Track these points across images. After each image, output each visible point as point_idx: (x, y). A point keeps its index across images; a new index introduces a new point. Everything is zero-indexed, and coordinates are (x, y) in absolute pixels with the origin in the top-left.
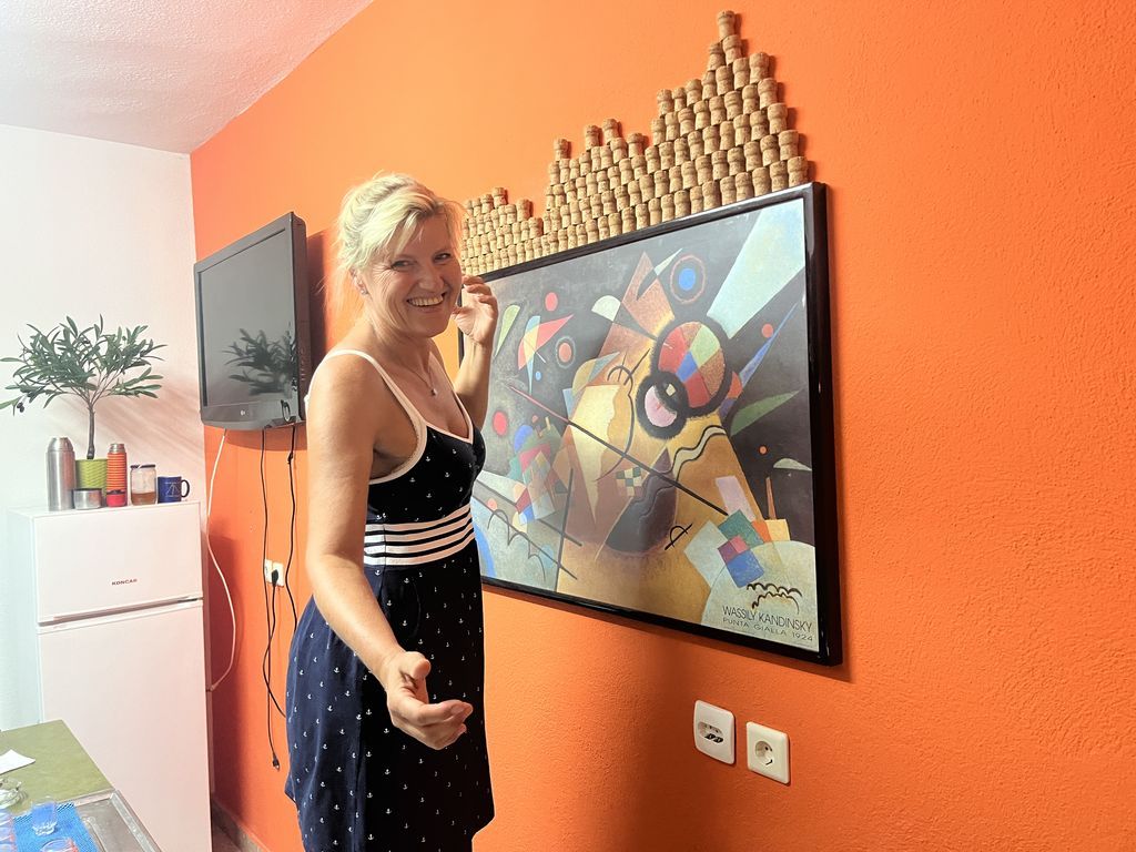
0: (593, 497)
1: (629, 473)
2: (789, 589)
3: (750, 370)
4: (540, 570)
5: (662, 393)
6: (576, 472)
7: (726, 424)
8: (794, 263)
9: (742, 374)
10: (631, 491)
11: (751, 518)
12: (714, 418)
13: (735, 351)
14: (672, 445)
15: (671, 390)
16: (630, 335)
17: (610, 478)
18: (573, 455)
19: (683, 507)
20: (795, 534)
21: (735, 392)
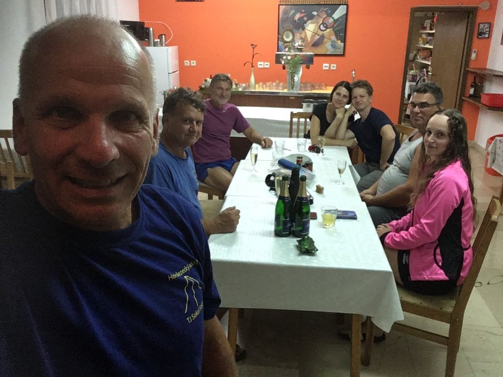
0: (309, 40)
1: (317, 36)
2: (339, 48)
3: (337, 24)
5: (323, 26)
6: (306, 36)
7: (333, 29)
8: (345, 12)
10: (317, 39)
11: (336, 41)
12: (332, 29)
13: (335, 21)
14: (325, 32)
15: (325, 25)
16: (318, 18)
17: (313, 37)
18: (306, 33)
19: (325, 40)
20: (341, 42)
21: (335, 26)
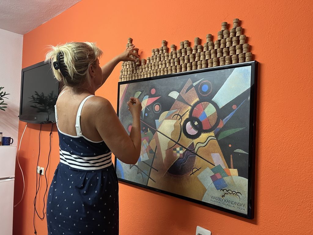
1: (178, 149)
2: (237, 192)
3: (227, 119)
4: (141, 178)
5: (193, 124)
6: (158, 147)
7: (217, 136)
9: (224, 120)
11: (224, 167)
12: (212, 134)
13: (221, 112)
14: (195, 141)
15: (196, 123)
16: (182, 104)
17: (171, 150)
18: (157, 141)
19: (198, 162)
20: (240, 174)
21: (221, 126)
